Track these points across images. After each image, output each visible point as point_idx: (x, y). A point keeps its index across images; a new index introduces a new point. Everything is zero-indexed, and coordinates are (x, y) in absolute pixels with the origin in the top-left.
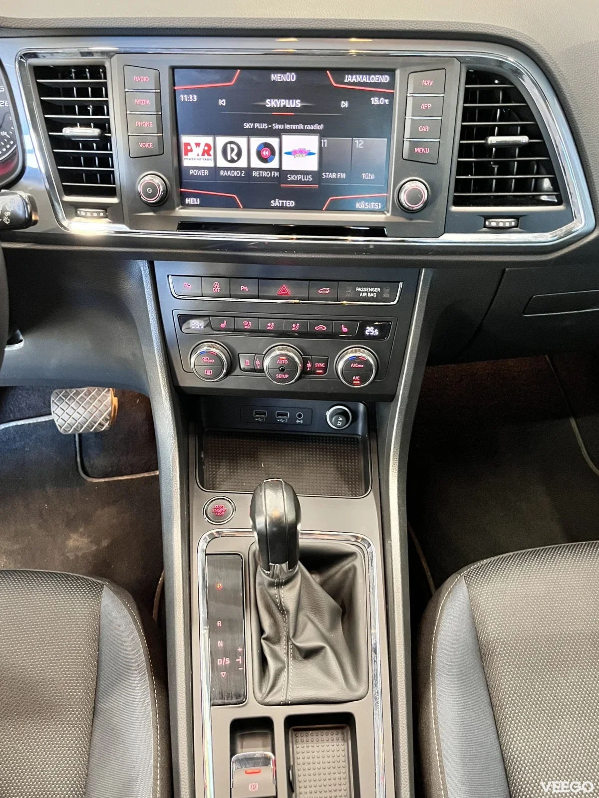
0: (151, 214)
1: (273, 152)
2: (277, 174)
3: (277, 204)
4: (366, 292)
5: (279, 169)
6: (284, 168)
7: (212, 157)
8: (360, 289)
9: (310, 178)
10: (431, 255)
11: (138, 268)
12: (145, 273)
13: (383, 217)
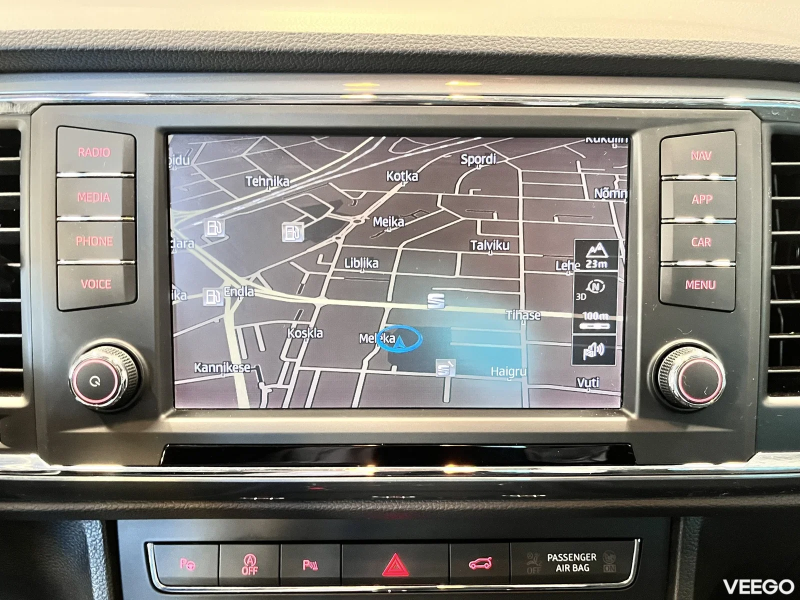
4: (568, 562)
8: (554, 558)
10: (726, 496)
11: (80, 532)
12: (94, 543)
13: (623, 422)
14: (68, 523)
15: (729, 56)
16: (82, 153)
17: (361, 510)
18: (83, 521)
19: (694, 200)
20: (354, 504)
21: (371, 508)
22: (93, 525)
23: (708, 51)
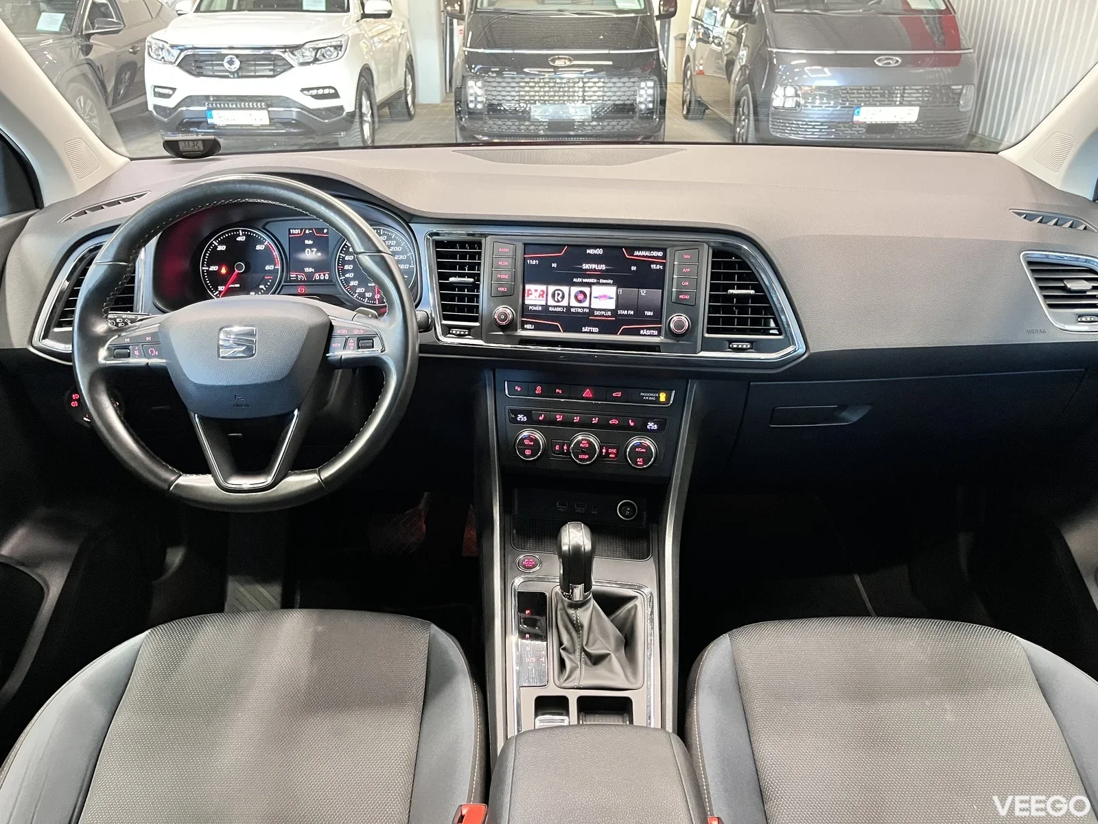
0: (501, 333)
1: (585, 297)
2: (587, 311)
3: (586, 330)
4: (647, 396)
5: (589, 308)
6: (592, 307)
7: (545, 299)
8: (643, 394)
9: (609, 313)
13: (659, 340)
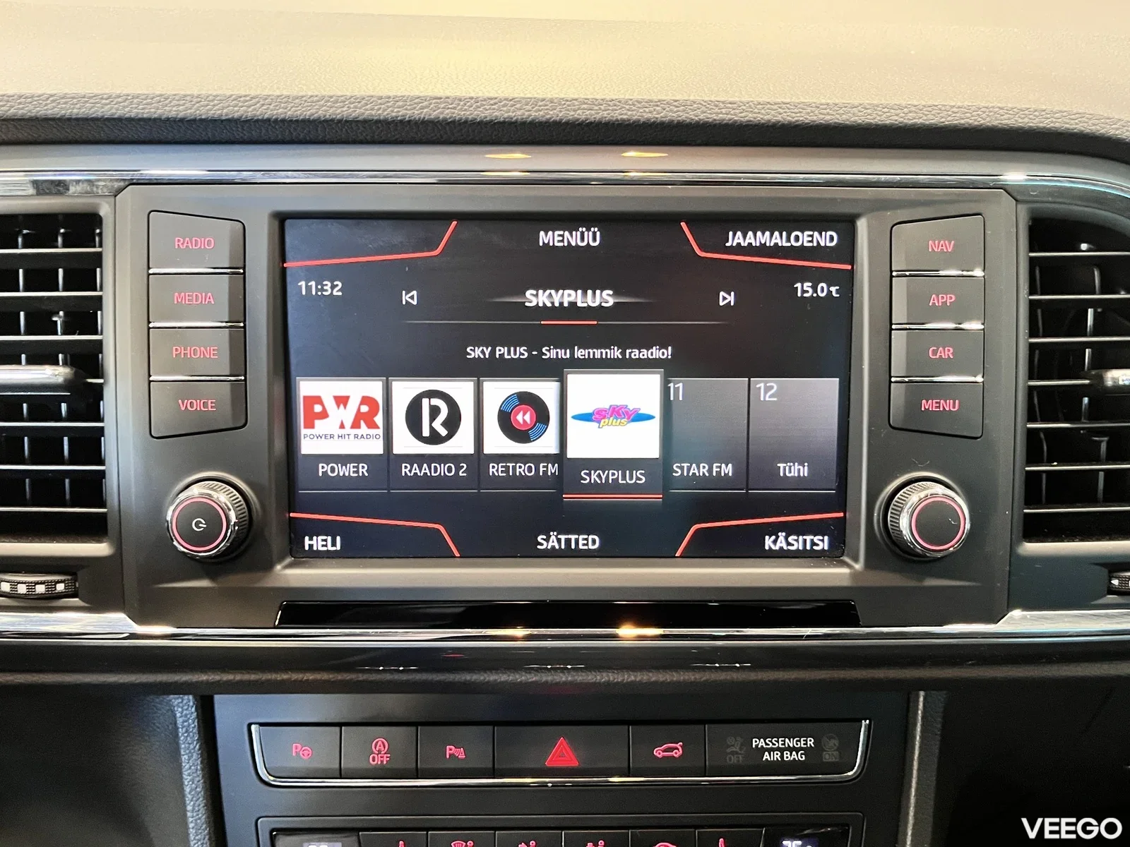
0: (204, 583)
1: (542, 415)
2: (552, 469)
3: (553, 543)
4: (778, 749)
5: (560, 458)
6: (572, 453)
7: (380, 432)
8: (762, 743)
9: (639, 477)
10: (973, 665)
11: (168, 711)
12: (186, 724)
13: (845, 574)
14: (153, 700)
15: (976, 123)
16: (180, 244)
17: (521, 682)
18: (172, 696)
19: (932, 301)
20: (512, 674)
21: (534, 679)
22: (185, 702)
23: (949, 118)
